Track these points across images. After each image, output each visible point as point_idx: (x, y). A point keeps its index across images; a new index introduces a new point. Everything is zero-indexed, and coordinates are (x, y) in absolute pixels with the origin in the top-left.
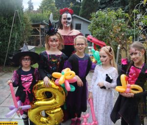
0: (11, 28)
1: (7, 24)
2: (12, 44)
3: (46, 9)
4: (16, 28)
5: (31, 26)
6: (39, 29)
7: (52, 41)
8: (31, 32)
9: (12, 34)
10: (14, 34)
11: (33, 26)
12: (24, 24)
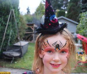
0: (6, 26)
1: (2, 22)
2: (6, 40)
3: (39, 13)
4: (11, 26)
5: (26, 25)
6: (33, 28)
7: (50, 51)
8: (26, 29)
9: (7, 31)
10: (9, 31)
11: (28, 25)
12: (20, 23)
